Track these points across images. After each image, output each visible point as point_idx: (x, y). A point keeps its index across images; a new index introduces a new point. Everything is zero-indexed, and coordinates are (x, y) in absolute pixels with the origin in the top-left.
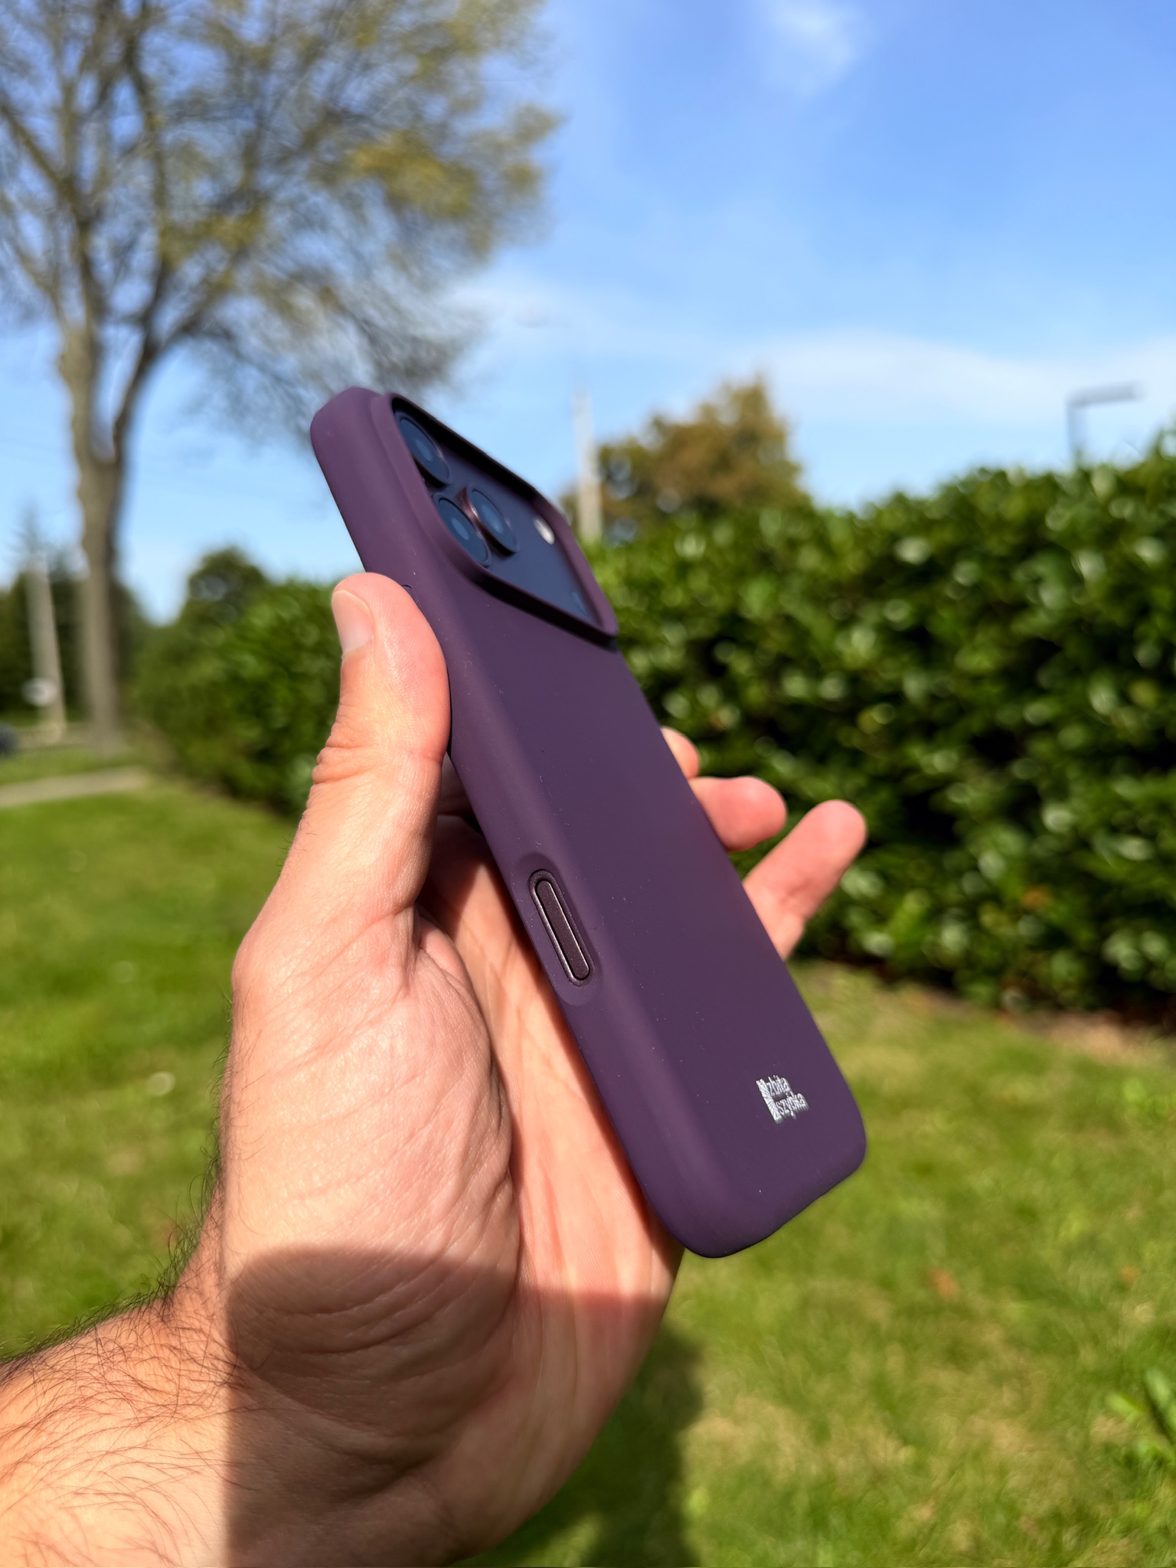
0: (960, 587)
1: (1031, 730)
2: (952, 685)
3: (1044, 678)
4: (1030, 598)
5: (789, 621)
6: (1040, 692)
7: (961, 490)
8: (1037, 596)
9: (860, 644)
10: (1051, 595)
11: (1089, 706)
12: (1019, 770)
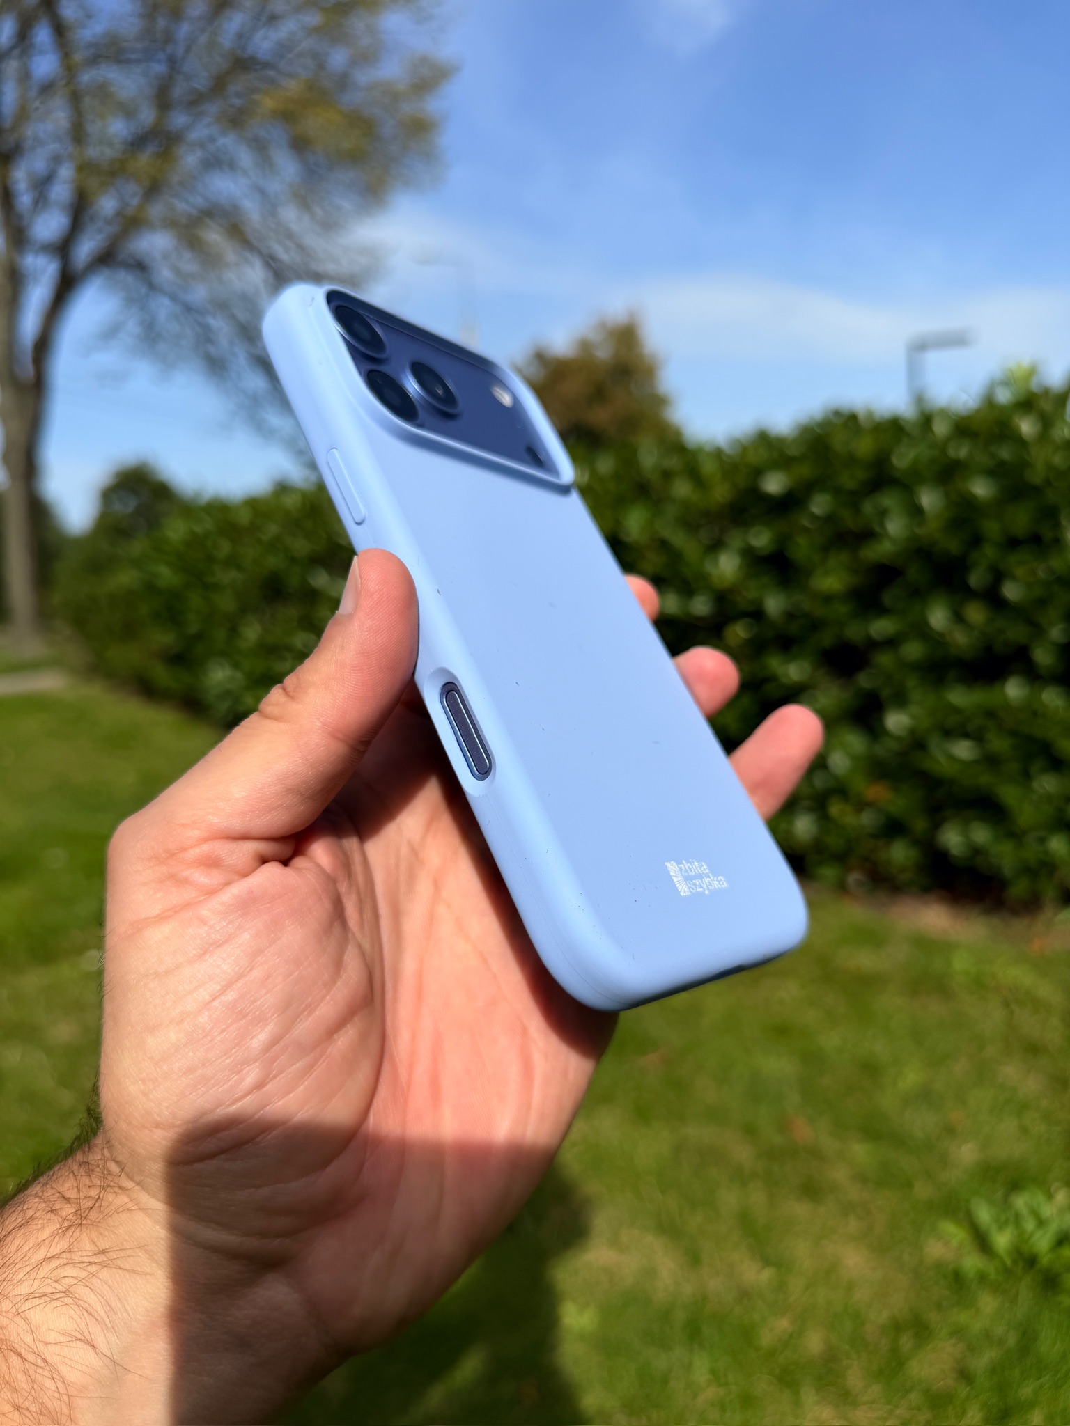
0: (815, 518)
1: (874, 645)
2: (807, 605)
3: (887, 598)
4: (877, 529)
5: (664, 545)
6: (883, 611)
7: (818, 431)
8: (883, 526)
9: (727, 566)
10: (896, 527)
11: (925, 623)
12: (864, 680)
